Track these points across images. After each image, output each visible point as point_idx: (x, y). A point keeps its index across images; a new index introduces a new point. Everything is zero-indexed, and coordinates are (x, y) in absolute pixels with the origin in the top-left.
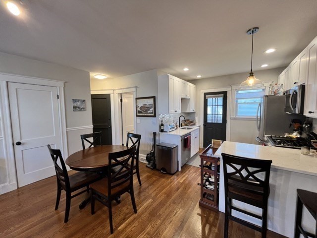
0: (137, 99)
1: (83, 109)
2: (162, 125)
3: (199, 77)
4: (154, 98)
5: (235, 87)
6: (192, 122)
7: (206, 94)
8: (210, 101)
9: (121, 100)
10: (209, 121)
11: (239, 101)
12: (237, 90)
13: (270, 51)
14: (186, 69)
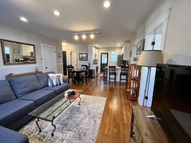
0: (80, 54)
1: (60, 57)
2: (89, 63)
3: (100, 47)
4: (87, 54)
5: (110, 52)
6: (96, 63)
7: (101, 53)
8: (103, 55)
9: (71, 54)
10: (102, 63)
11: (112, 56)
12: (111, 53)
13: (118, 44)
14: (97, 45)
